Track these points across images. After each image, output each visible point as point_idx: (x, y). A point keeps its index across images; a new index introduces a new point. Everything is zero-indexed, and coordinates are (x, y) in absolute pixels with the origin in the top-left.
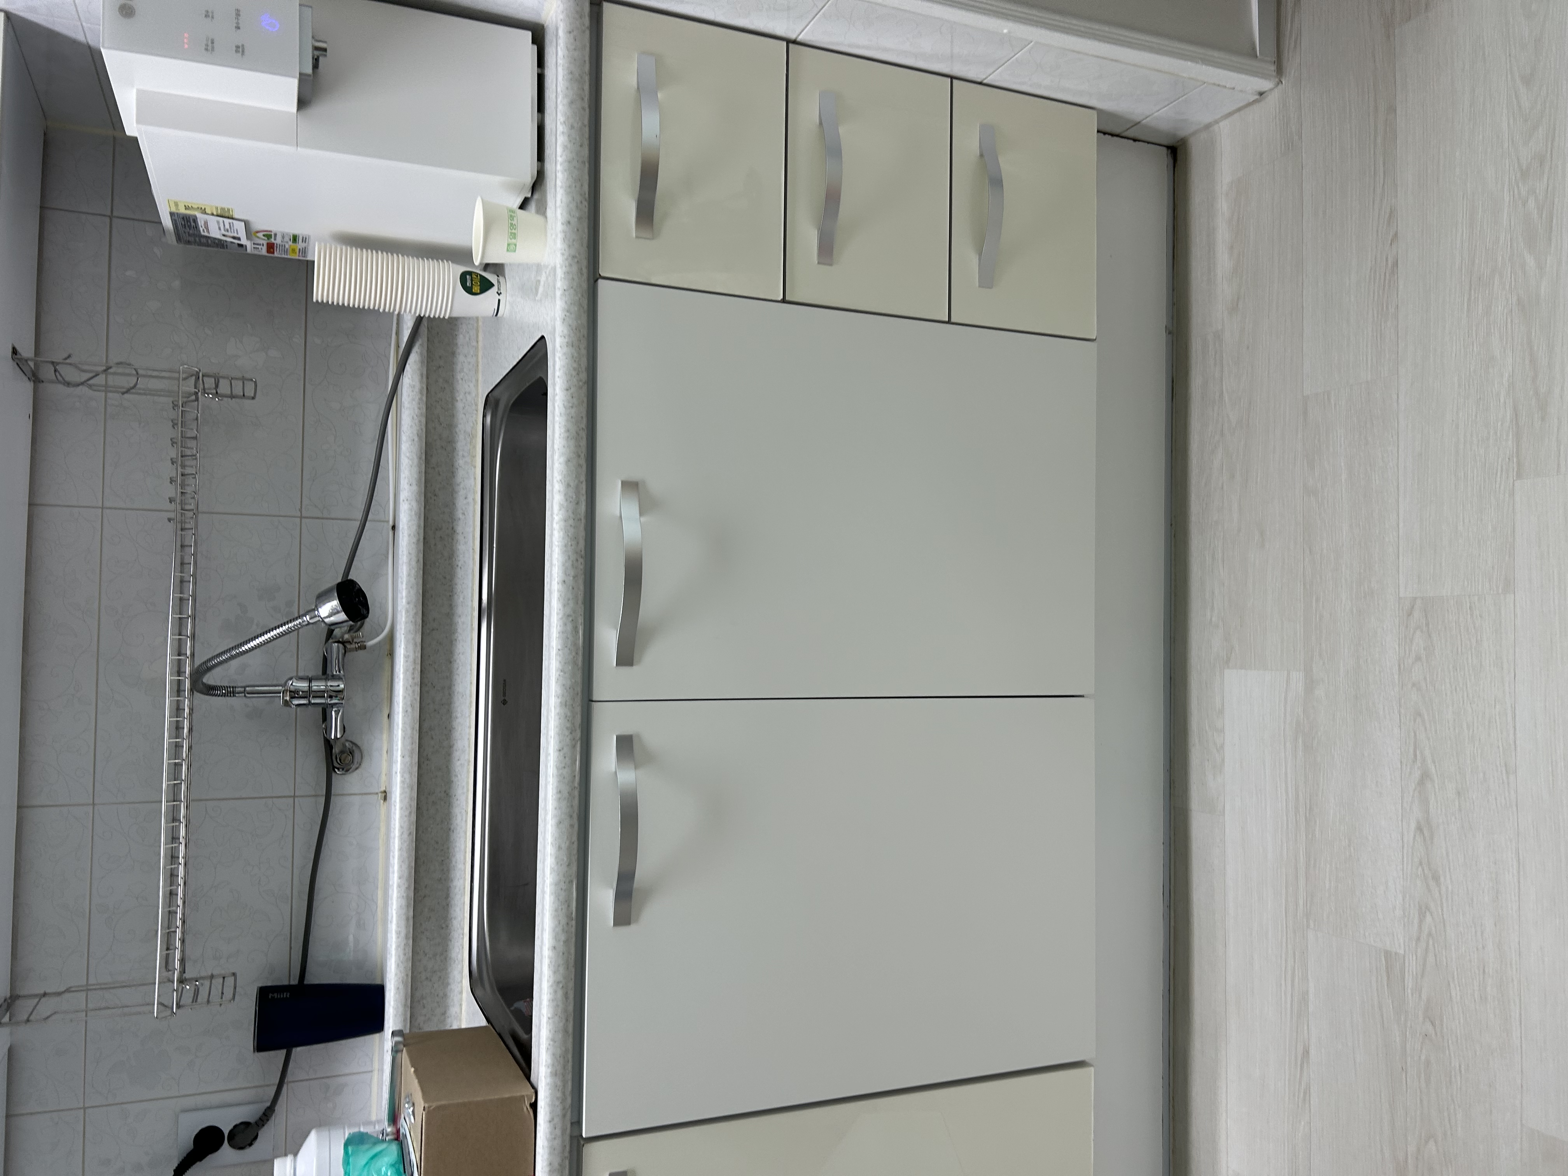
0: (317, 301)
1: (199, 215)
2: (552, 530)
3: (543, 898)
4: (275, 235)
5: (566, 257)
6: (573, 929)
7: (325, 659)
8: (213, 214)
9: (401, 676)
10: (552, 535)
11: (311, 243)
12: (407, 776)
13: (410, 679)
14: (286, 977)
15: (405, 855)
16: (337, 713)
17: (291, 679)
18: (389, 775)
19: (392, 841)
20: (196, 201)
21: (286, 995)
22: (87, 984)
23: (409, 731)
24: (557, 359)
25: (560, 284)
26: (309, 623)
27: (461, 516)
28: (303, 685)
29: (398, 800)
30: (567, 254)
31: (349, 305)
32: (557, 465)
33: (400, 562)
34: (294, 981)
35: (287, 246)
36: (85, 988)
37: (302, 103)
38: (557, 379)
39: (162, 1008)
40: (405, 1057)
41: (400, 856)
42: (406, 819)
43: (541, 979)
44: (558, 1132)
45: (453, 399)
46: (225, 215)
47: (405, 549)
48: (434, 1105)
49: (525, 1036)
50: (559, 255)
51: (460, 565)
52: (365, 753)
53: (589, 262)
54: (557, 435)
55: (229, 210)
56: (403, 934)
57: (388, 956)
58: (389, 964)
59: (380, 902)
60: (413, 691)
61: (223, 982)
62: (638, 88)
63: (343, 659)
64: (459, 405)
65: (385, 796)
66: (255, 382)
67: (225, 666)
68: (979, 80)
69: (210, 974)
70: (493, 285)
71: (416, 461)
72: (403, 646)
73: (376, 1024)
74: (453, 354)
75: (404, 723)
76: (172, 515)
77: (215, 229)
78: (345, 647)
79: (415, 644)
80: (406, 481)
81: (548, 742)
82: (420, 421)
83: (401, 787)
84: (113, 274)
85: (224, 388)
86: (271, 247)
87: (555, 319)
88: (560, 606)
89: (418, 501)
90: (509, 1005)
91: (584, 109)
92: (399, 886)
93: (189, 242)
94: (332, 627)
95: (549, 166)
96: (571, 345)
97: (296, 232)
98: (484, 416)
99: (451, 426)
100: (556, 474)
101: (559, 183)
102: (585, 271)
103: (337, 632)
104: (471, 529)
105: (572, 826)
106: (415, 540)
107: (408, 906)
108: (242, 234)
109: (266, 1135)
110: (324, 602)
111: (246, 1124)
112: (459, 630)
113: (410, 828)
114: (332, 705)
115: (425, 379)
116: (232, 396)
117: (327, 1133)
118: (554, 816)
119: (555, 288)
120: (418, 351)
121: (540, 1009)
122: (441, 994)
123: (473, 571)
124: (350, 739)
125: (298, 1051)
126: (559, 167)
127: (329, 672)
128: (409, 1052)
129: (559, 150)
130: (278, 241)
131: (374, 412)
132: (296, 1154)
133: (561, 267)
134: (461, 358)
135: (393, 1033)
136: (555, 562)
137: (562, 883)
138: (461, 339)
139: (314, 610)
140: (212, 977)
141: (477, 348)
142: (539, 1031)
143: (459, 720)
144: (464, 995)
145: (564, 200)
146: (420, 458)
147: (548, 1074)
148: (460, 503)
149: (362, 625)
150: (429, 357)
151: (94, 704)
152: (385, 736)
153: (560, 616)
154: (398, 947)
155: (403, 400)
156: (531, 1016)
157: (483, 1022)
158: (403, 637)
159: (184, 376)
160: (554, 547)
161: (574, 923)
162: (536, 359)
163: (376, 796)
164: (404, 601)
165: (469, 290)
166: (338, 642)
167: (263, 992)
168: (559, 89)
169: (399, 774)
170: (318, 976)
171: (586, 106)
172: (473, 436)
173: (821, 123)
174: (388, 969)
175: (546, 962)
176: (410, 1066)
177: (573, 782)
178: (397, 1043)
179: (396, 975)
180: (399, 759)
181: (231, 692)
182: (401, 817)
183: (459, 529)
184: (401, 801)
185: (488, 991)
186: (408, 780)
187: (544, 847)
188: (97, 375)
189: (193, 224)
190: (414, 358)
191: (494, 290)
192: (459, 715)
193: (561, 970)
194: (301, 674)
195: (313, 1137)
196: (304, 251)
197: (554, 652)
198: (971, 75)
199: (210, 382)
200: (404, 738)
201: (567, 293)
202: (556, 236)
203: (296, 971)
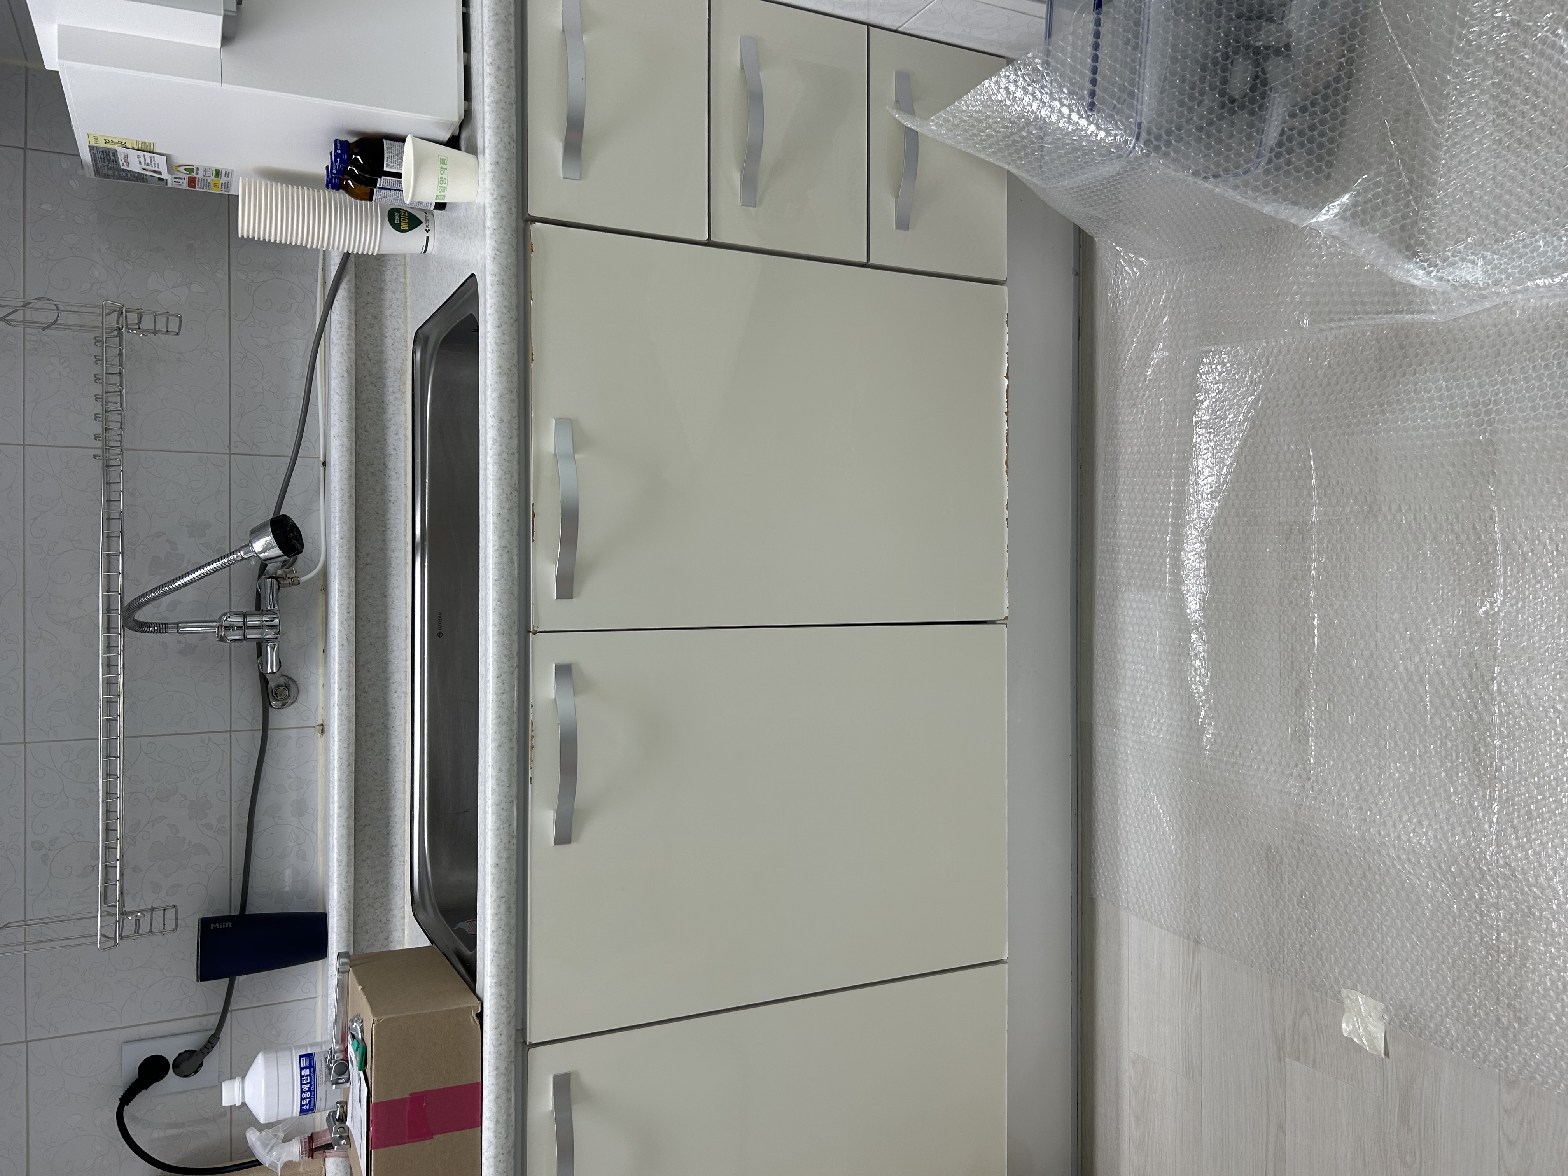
0: (243, 236)
1: (119, 149)
2: (486, 464)
3: (485, 818)
4: (197, 169)
5: (495, 197)
6: (515, 847)
7: (259, 596)
8: (133, 149)
9: (337, 610)
10: (486, 469)
11: (234, 178)
12: (345, 708)
13: (346, 614)
14: (225, 907)
15: (345, 785)
16: (273, 648)
17: (225, 614)
18: (327, 708)
19: (331, 772)
20: (116, 134)
21: (229, 925)
22: (25, 920)
23: (346, 665)
24: (488, 297)
25: (490, 223)
26: (243, 559)
27: (392, 452)
28: (237, 620)
29: (336, 732)
30: (496, 193)
31: (275, 241)
32: (489, 401)
33: (333, 497)
34: (236, 912)
35: (209, 181)
36: (22, 924)
37: (227, 39)
38: (488, 317)
39: (103, 939)
40: (352, 976)
41: (340, 787)
42: (344, 750)
43: (484, 895)
44: (504, 1038)
45: (383, 336)
46: (146, 149)
47: (336, 485)
48: (384, 1018)
49: (468, 953)
50: (488, 195)
51: (392, 499)
52: (301, 687)
53: (518, 203)
54: (489, 371)
55: (150, 144)
56: (344, 863)
57: (331, 884)
58: (331, 891)
59: (320, 833)
60: (349, 626)
61: (164, 914)
62: (563, 31)
63: (277, 595)
64: (389, 341)
65: (323, 729)
66: (180, 318)
67: (156, 602)
68: (894, 28)
69: (150, 907)
70: (421, 222)
71: (346, 397)
72: (337, 581)
73: (319, 950)
74: (381, 290)
75: (340, 657)
76: (99, 452)
77: (135, 163)
78: (279, 582)
79: (350, 579)
80: (337, 417)
81: (486, 670)
82: (349, 358)
83: (339, 719)
84: (28, 207)
85: (147, 323)
86: (192, 182)
87: (485, 258)
88: (496, 538)
89: (349, 438)
90: (452, 927)
91: (510, 51)
92: (339, 816)
93: (107, 176)
94: (267, 562)
95: (476, 105)
96: (501, 283)
97: (219, 167)
98: (414, 352)
99: (380, 362)
100: (489, 409)
101: (487, 124)
102: (514, 210)
103: (270, 567)
104: (403, 465)
105: (512, 749)
106: (346, 476)
107: (349, 835)
108: (163, 168)
109: (211, 1062)
110: (258, 538)
111: (191, 1053)
112: (393, 565)
113: (349, 759)
114: (268, 640)
115: (353, 316)
116: (155, 332)
117: (275, 1054)
118: (494, 740)
119: (484, 227)
120: (347, 287)
121: (484, 924)
122: (384, 920)
123: (406, 506)
124: (285, 674)
125: (240, 979)
126: (487, 108)
127: (263, 607)
128: (355, 973)
129: (487, 91)
130: (201, 175)
131: (303, 348)
132: (243, 1078)
133: (491, 207)
134: (389, 295)
135: (339, 955)
136: (490, 495)
137: (503, 803)
138: (389, 276)
139: (248, 545)
140: (153, 909)
141: (405, 284)
142: (484, 944)
143: (396, 653)
144: (407, 920)
145: (493, 140)
146: (350, 394)
147: (493, 984)
148: (391, 439)
149: (295, 560)
150: (356, 293)
151: (22, 643)
152: (321, 671)
153: (496, 548)
154: (339, 875)
155: (332, 336)
156: (476, 935)
157: (427, 943)
158: (337, 571)
159: (108, 311)
160: (489, 481)
161: (515, 840)
162: (467, 296)
163: (313, 730)
164: (337, 536)
165: (397, 228)
166: (272, 578)
167: (205, 924)
168: (485, 30)
169: (336, 707)
170: (259, 906)
171: (512, 47)
172: (403, 372)
173: (742, 68)
174: (331, 897)
175: (489, 878)
176: (357, 984)
177: (512, 707)
178: (343, 964)
179: (339, 902)
180: (336, 692)
181: (162, 628)
182: (339, 749)
183: (391, 465)
184: (339, 733)
185: (430, 914)
186: (346, 713)
187: (485, 770)
188: (16, 310)
189: (112, 158)
190: (342, 294)
191: (422, 227)
192: (395, 648)
193: (504, 886)
194: (234, 610)
195: (260, 1060)
196: (227, 186)
197: (490, 583)
198: (887, 23)
199: (132, 318)
200: (340, 671)
201: (496, 232)
202: (485, 176)
203: (237, 902)
